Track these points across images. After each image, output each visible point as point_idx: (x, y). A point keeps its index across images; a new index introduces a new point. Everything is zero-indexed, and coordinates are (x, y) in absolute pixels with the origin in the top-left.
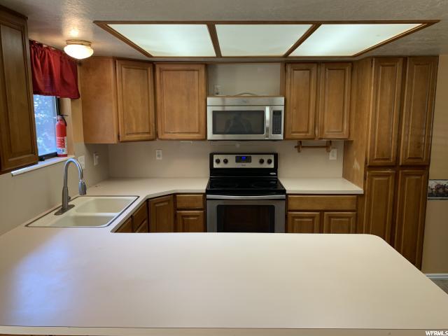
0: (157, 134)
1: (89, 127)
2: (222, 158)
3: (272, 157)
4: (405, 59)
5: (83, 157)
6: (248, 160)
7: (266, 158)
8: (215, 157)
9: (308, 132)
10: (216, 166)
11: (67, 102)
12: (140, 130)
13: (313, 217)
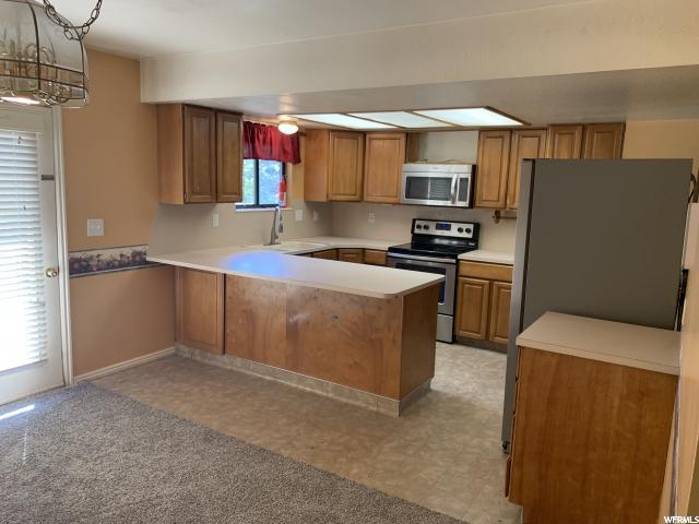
0: (362, 196)
1: (308, 187)
2: (423, 223)
3: (471, 227)
4: (584, 127)
5: (301, 211)
6: (448, 228)
7: (464, 226)
8: (417, 223)
9: (498, 201)
10: (417, 231)
11: (290, 166)
12: (347, 192)
13: (482, 285)
